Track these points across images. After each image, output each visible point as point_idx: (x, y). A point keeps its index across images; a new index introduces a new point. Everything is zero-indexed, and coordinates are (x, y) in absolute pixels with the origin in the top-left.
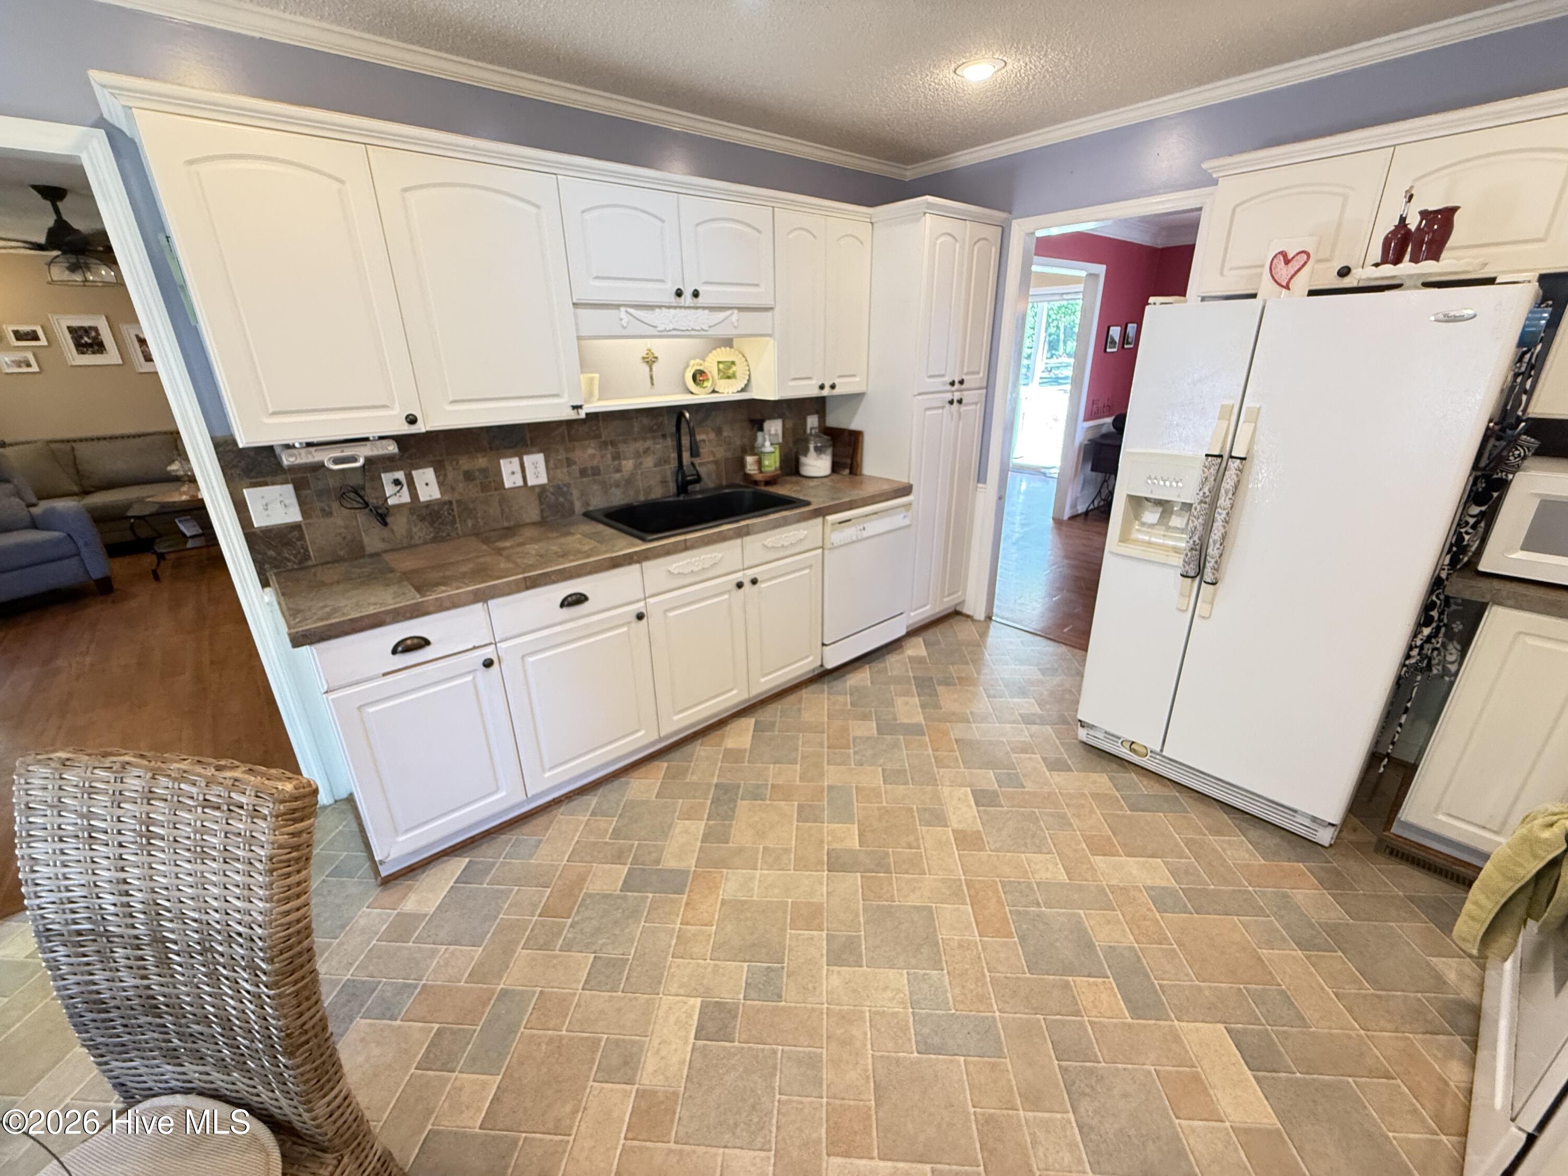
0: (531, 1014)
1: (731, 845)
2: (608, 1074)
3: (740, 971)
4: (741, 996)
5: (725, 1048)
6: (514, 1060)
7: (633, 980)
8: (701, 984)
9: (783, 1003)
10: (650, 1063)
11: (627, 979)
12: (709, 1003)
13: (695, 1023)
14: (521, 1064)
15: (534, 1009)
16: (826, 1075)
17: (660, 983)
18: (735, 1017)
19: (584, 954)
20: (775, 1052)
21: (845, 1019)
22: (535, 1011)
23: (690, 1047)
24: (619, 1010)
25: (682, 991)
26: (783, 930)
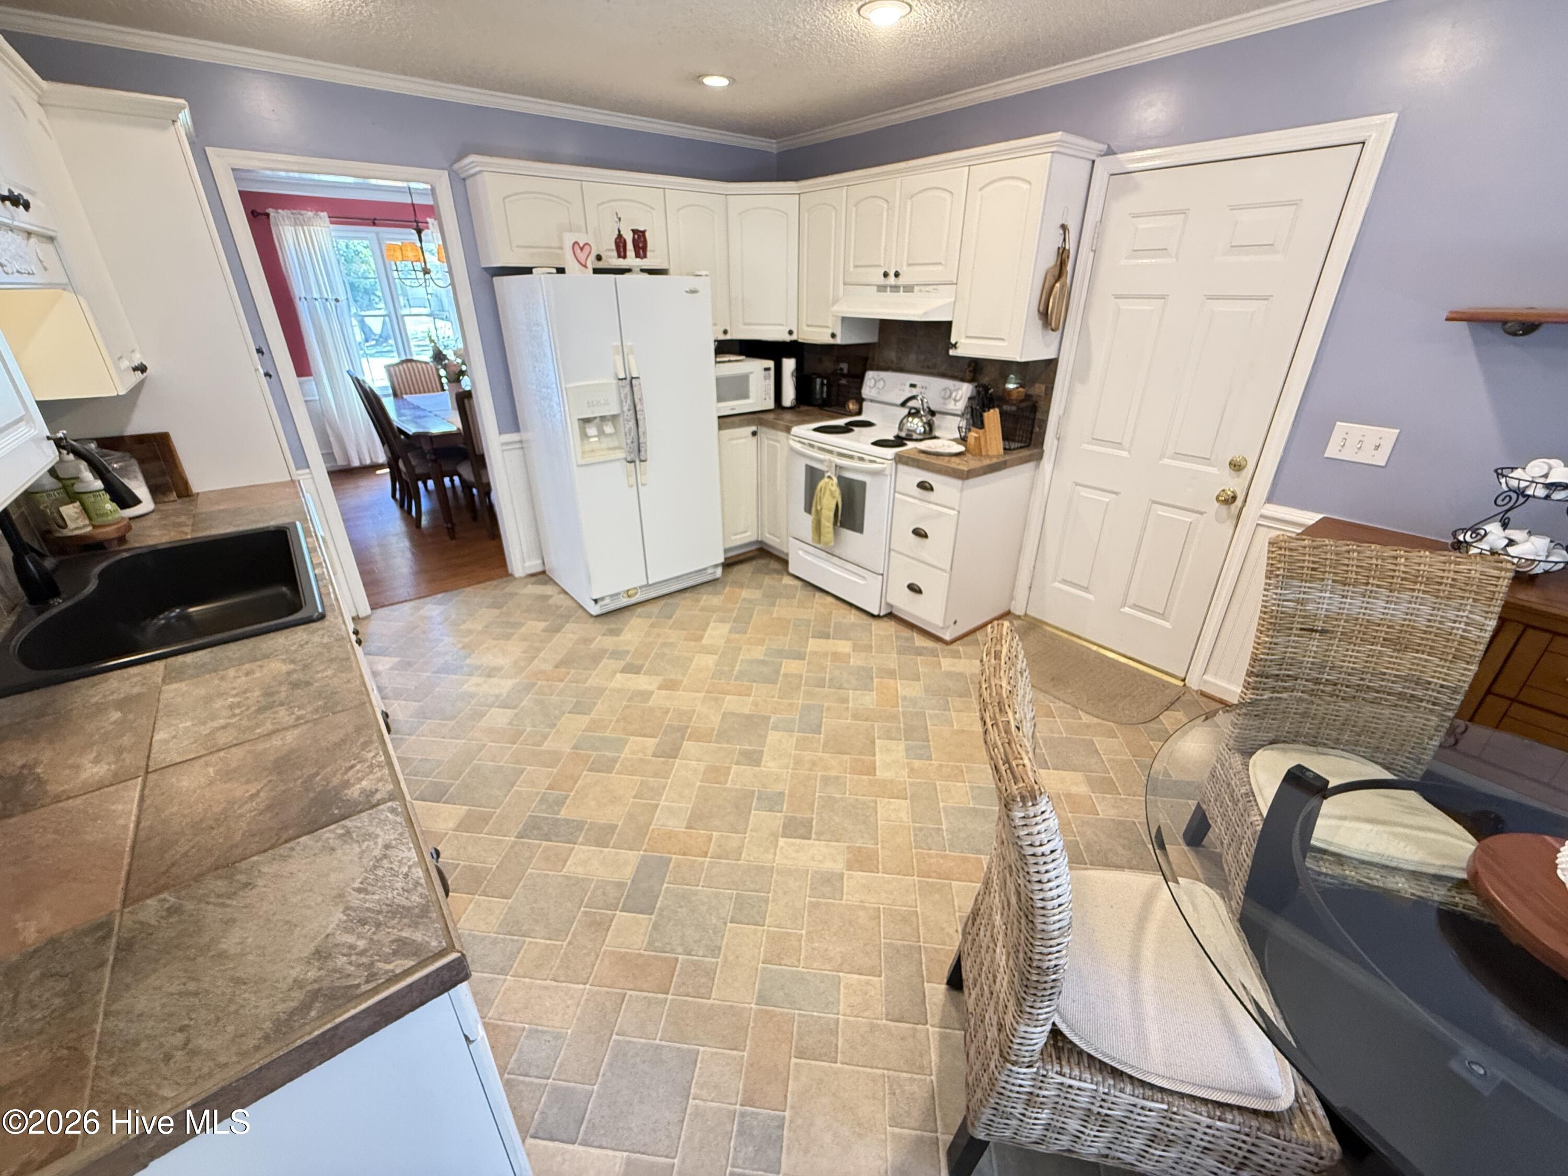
0: (786, 965)
1: (620, 824)
2: (838, 892)
3: (757, 816)
4: (779, 814)
5: (817, 823)
6: (827, 967)
7: (757, 887)
8: (767, 839)
9: (787, 792)
10: (828, 865)
11: (757, 891)
12: (783, 832)
13: (798, 841)
14: (830, 960)
15: (780, 965)
16: (834, 773)
17: (763, 867)
18: (795, 818)
19: (727, 933)
20: (820, 797)
21: (798, 762)
22: (783, 962)
23: (817, 842)
24: (785, 893)
25: (772, 851)
26: (725, 790)
